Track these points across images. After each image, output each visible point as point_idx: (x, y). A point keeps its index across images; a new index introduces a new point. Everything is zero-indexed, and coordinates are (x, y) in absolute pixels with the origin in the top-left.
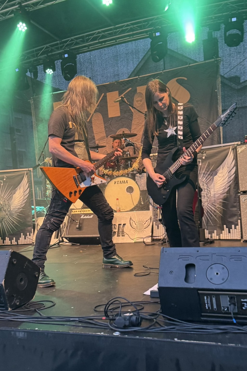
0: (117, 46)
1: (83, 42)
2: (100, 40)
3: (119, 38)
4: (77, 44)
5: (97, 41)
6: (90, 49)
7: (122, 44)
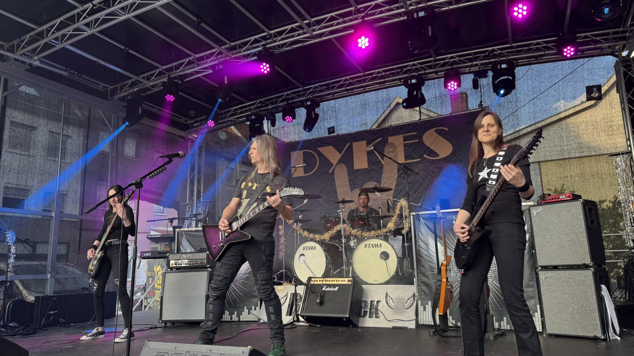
0: (366, 94)
1: (328, 89)
2: (348, 88)
3: (368, 86)
4: (321, 91)
5: (344, 89)
6: (335, 97)
7: (372, 92)
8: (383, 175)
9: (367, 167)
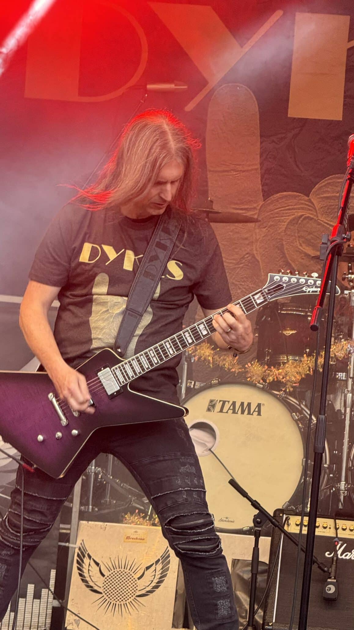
9: (341, 116)
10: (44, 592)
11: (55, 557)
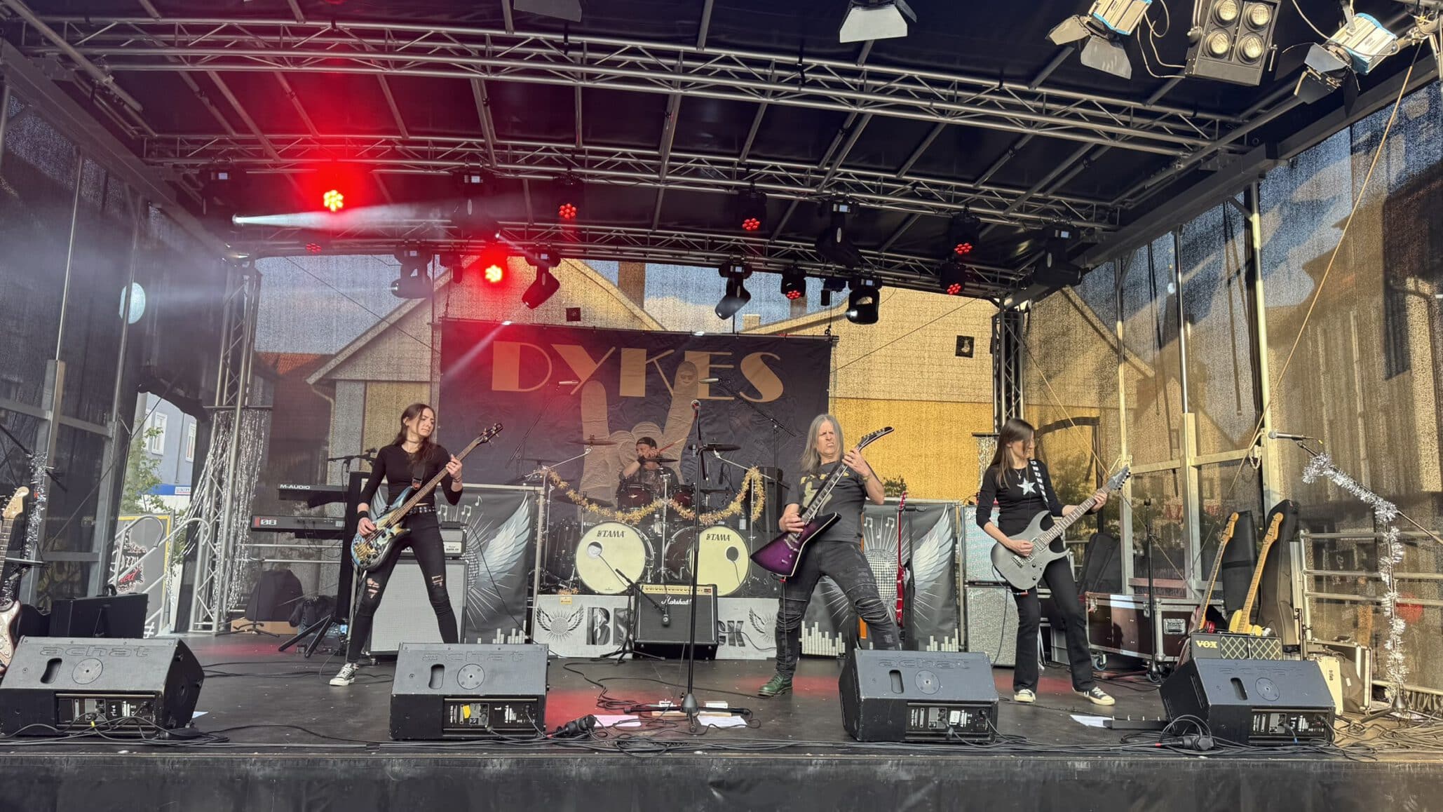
8: (670, 414)
9: (643, 395)
10: (521, 632)
11: (525, 614)
